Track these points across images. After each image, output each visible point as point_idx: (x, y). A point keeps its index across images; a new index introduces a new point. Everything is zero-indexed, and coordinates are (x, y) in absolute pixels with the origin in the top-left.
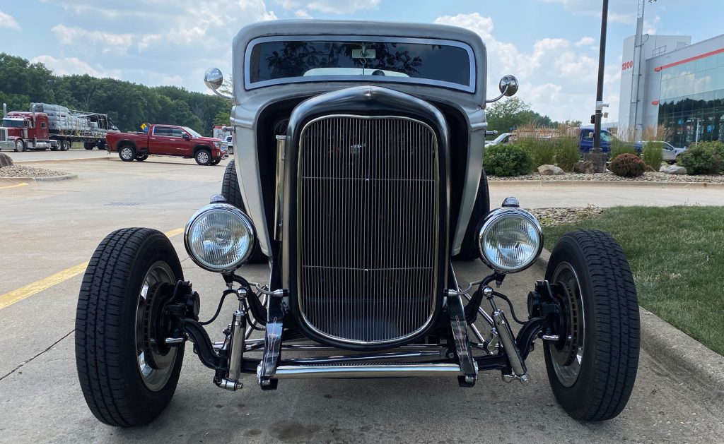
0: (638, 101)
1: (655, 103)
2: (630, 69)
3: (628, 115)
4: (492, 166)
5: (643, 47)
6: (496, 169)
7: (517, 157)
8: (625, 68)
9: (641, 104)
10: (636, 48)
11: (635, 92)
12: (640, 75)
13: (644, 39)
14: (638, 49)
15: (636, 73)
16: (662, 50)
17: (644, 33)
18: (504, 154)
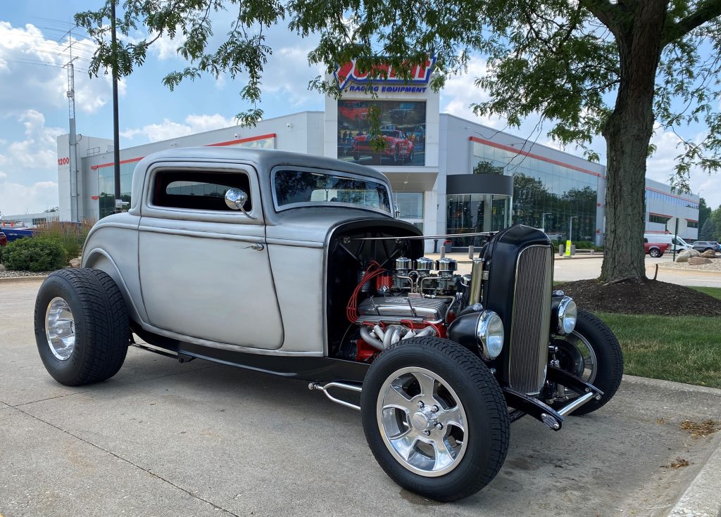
0: (78, 195)
1: (94, 198)
2: (67, 165)
3: (70, 208)
4: (25, 261)
5: (77, 145)
6: (31, 264)
7: (52, 252)
8: (62, 164)
9: (81, 198)
10: (71, 147)
11: (74, 187)
12: (77, 171)
13: (78, 139)
14: (73, 147)
15: (74, 170)
16: (97, 150)
17: (77, 134)
18: (38, 249)
